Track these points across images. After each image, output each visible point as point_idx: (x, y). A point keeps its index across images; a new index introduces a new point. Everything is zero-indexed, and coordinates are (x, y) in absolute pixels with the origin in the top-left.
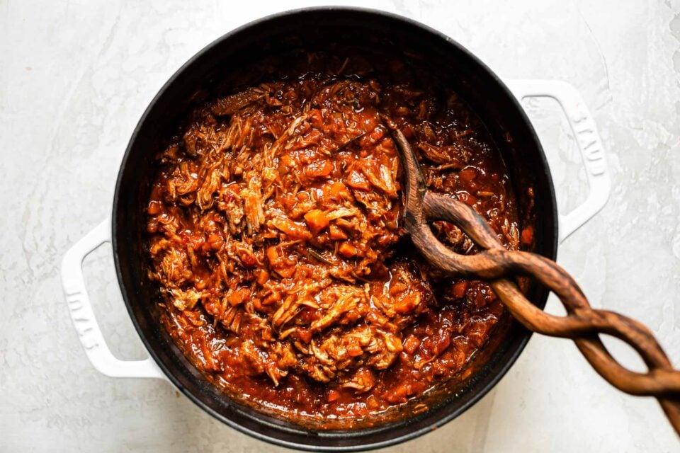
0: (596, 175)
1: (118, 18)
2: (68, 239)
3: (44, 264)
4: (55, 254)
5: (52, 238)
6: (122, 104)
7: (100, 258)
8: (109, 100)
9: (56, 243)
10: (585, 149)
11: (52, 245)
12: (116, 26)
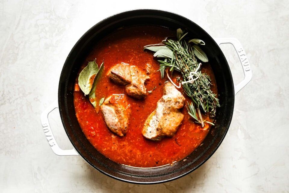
0: (247, 71)
1: (21, 17)
4: (5, 97)
6: (24, 46)
7: (20, 97)
8: (19, 45)
10: (243, 61)
12: (20, 19)
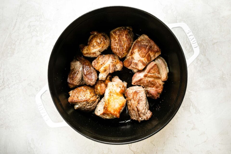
1: (17, 20)
2: (8, 79)
3: (2, 86)
4: (5, 83)
5: (4, 79)
6: (19, 42)
7: (17, 83)
8: (16, 41)
9: (5, 80)
10: (191, 40)
11: (4, 81)
12: (16, 22)
